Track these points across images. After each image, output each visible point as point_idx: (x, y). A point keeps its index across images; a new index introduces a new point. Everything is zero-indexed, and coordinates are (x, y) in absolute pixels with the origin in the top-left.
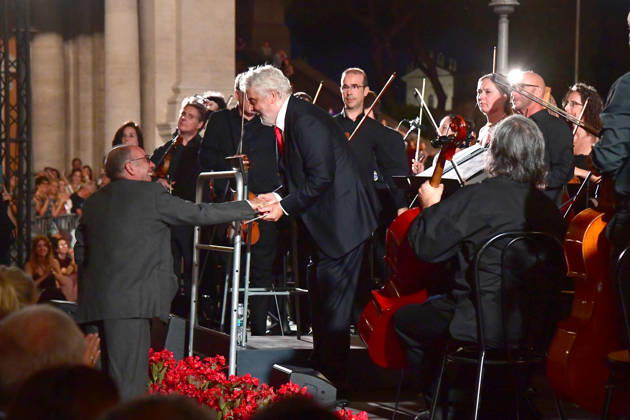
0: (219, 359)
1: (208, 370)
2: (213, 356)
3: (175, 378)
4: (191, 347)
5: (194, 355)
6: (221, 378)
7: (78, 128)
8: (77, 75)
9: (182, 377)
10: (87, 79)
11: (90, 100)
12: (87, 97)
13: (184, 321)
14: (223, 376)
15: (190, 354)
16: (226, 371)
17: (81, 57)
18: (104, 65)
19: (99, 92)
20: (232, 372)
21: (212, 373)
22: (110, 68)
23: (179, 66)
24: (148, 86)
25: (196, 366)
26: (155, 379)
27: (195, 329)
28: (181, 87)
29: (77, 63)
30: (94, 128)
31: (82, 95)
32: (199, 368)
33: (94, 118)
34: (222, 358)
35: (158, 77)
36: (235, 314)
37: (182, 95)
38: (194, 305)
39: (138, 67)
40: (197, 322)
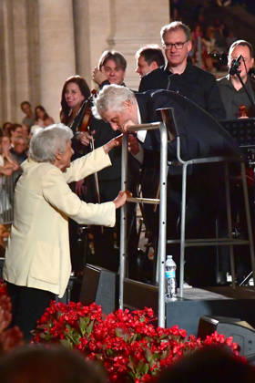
0: (147, 312)
1: (137, 322)
2: (142, 308)
3: (103, 332)
4: (121, 301)
5: (124, 308)
6: (149, 331)
7: (14, 83)
8: (12, 29)
9: (110, 330)
10: (21, 33)
11: (25, 55)
12: (22, 52)
13: (114, 275)
14: (150, 329)
15: (121, 307)
16: (156, 324)
17: (15, 11)
18: (38, 16)
19: (34, 45)
20: (162, 325)
21: (141, 326)
22: (43, 21)
23: (113, 16)
24: (83, 38)
25: (125, 319)
26: (83, 333)
27: (124, 282)
28: (115, 38)
30: (31, 82)
31: (17, 50)
32: (127, 321)
33: (30, 71)
34: (150, 310)
35: (92, 28)
36: (162, 265)
37: (117, 45)
38: (123, 259)
39: (72, 19)
40: (126, 276)
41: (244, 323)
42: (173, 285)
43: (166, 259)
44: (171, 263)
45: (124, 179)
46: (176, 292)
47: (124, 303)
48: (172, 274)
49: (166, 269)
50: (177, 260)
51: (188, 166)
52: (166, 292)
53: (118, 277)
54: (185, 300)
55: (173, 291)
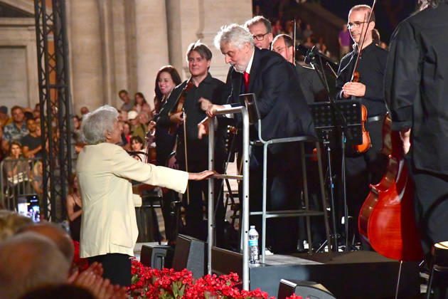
0: (233, 277)
1: (224, 286)
2: (228, 273)
3: (193, 295)
4: (210, 266)
5: (213, 273)
6: (234, 294)
7: (113, 72)
8: (111, 25)
9: (199, 292)
10: (120, 29)
11: (124, 48)
12: (121, 45)
13: (203, 244)
14: (236, 291)
15: (210, 273)
16: (240, 287)
17: (114, 9)
18: (135, 15)
19: (131, 39)
20: (246, 288)
21: (227, 289)
22: (140, 18)
23: (202, 13)
24: (174, 33)
25: (213, 283)
26: (176, 296)
27: (212, 250)
28: (204, 32)
29: (111, 15)
30: (128, 72)
31: (116, 44)
32: (215, 285)
33: (128, 63)
34: (236, 275)
35: (183, 24)
36: (246, 235)
37: (205, 39)
38: (210, 229)
39: (165, 16)
40: (213, 245)
41: (320, 286)
42: (256, 252)
43: (250, 229)
44: (254, 232)
45: (211, 157)
46: (259, 259)
47: (212, 268)
48: (255, 242)
49: (249, 237)
50: (259, 230)
52: (250, 259)
53: (206, 246)
54: (267, 265)
55: (256, 257)
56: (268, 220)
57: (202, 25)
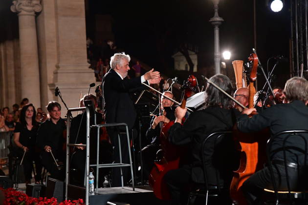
0: (80, 201)
2: (77, 199)
4: (66, 196)
5: (68, 200)
7: (7, 87)
10: (11, 62)
11: (13, 73)
12: (11, 71)
13: (62, 183)
15: (66, 199)
17: (8, 52)
18: (20, 55)
19: (18, 68)
22: (22, 56)
23: (59, 54)
24: (43, 65)
27: (68, 186)
28: (60, 65)
29: (6, 55)
30: (16, 87)
31: (9, 71)
33: (15, 82)
34: (82, 200)
35: (48, 60)
36: (88, 178)
37: (61, 69)
38: (67, 174)
39: (37, 55)
40: (69, 183)
42: (93, 187)
43: (89, 174)
44: (92, 176)
45: (68, 135)
46: (94, 191)
47: (68, 197)
48: (92, 181)
50: (95, 174)
51: (100, 128)
52: (89, 191)
53: (65, 184)
54: (99, 194)
55: (93, 190)
56: (99, 169)
57: (59, 61)
